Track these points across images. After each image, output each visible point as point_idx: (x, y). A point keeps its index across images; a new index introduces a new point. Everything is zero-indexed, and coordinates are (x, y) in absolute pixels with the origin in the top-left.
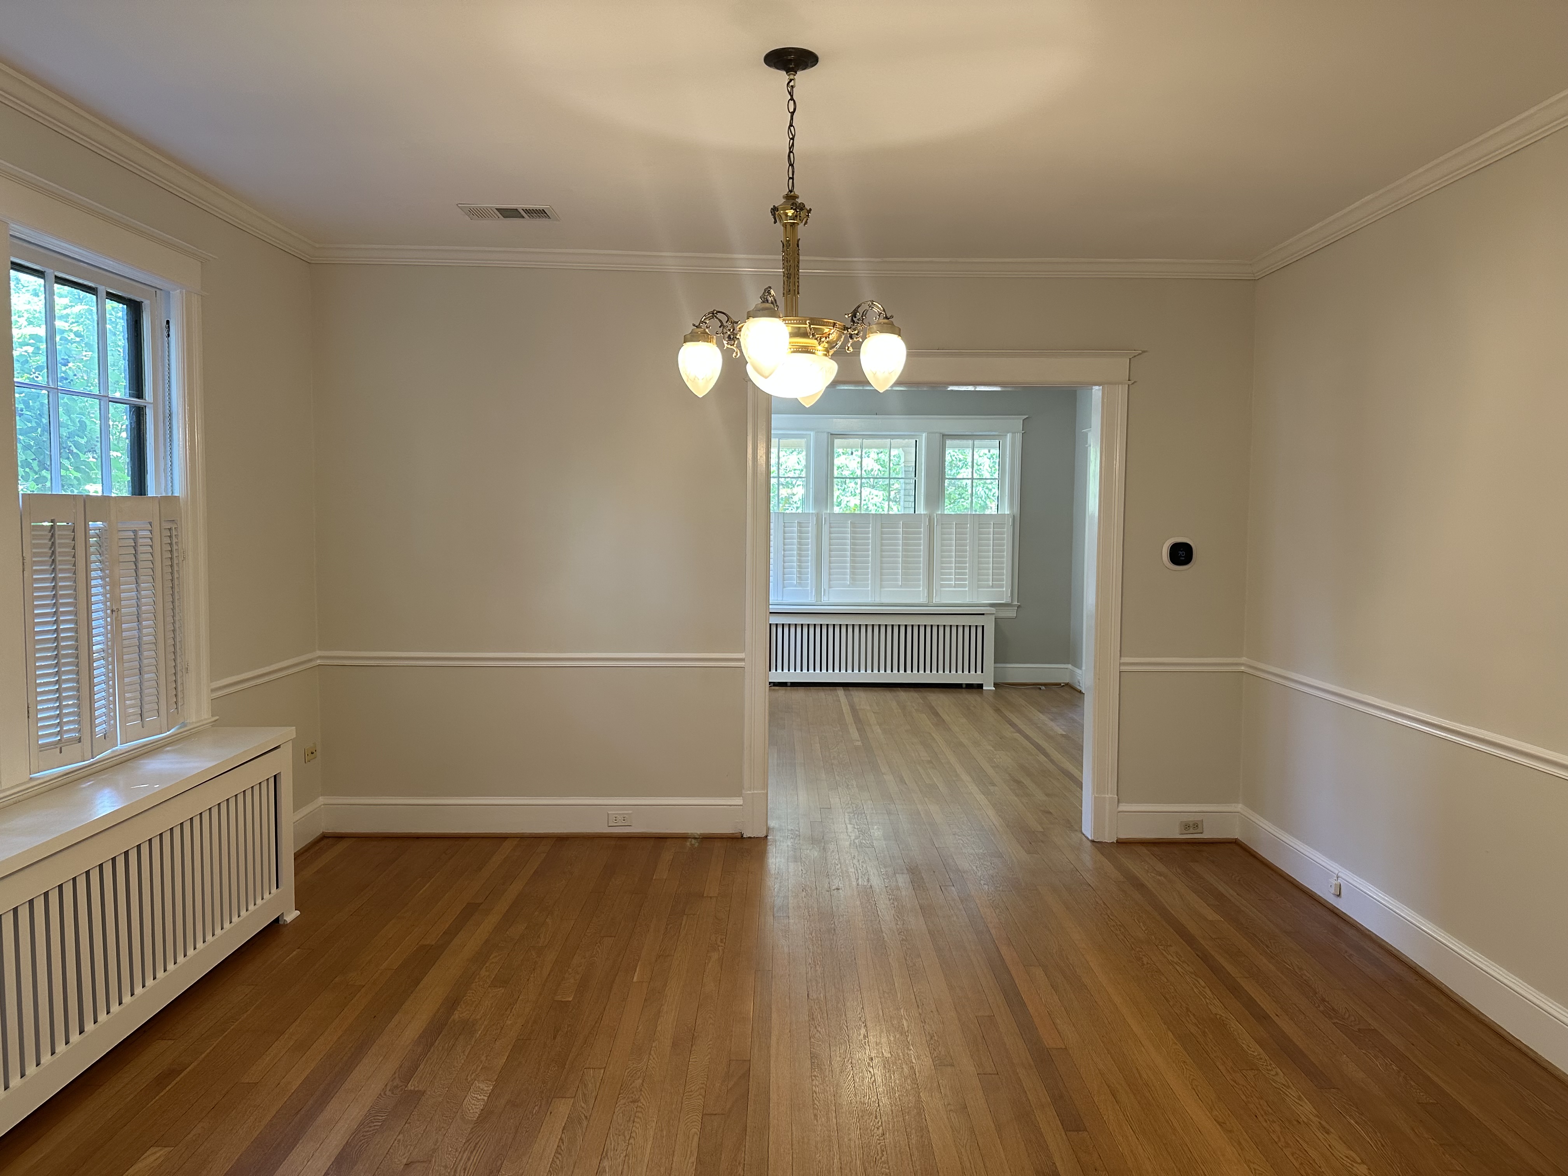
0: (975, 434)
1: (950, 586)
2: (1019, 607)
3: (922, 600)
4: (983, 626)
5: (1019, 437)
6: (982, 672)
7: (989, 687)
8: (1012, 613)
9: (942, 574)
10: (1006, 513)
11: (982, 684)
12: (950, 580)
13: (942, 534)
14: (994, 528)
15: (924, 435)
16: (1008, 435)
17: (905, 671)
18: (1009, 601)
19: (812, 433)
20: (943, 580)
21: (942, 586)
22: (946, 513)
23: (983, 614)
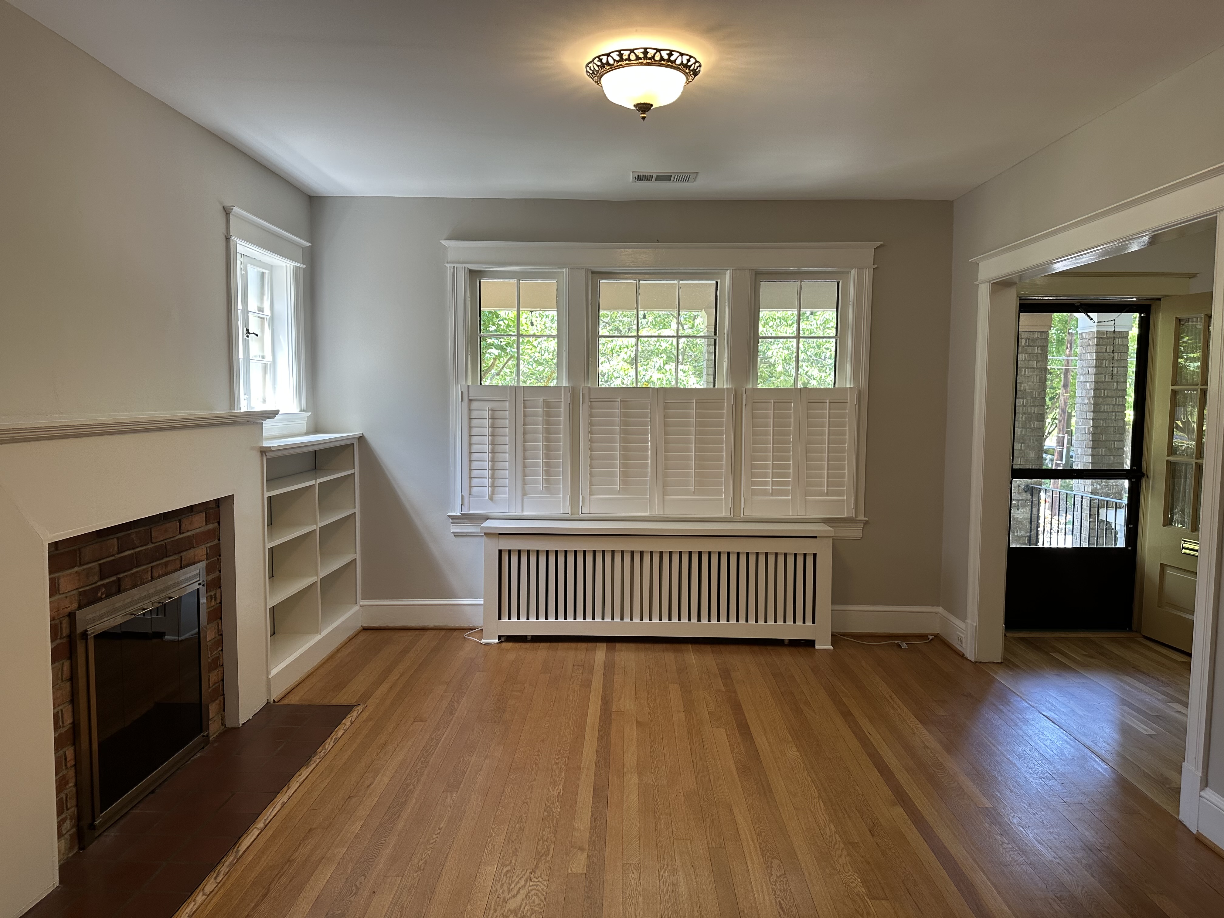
0: (803, 270)
1: (765, 492)
2: (866, 523)
3: (725, 512)
4: (815, 555)
5: (868, 274)
6: (814, 622)
7: (824, 645)
8: (855, 532)
9: (754, 475)
10: (848, 386)
11: (814, 641)
12: (765, 484)
13: (754, 417)
14: (830, 409)
15: (728, 272)
16: (853, 271)
17: (699, 619)
18: (852, 515)
19: (565, 270)
20: (754, 483)
21: (754, 493)
22: (759, 386)
23: (815, 537)
